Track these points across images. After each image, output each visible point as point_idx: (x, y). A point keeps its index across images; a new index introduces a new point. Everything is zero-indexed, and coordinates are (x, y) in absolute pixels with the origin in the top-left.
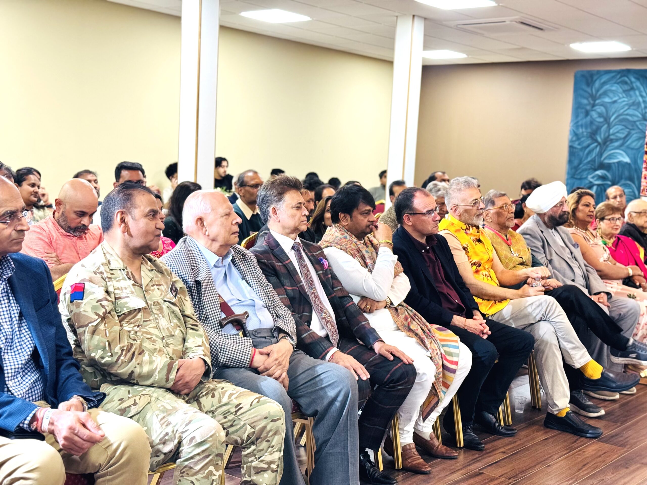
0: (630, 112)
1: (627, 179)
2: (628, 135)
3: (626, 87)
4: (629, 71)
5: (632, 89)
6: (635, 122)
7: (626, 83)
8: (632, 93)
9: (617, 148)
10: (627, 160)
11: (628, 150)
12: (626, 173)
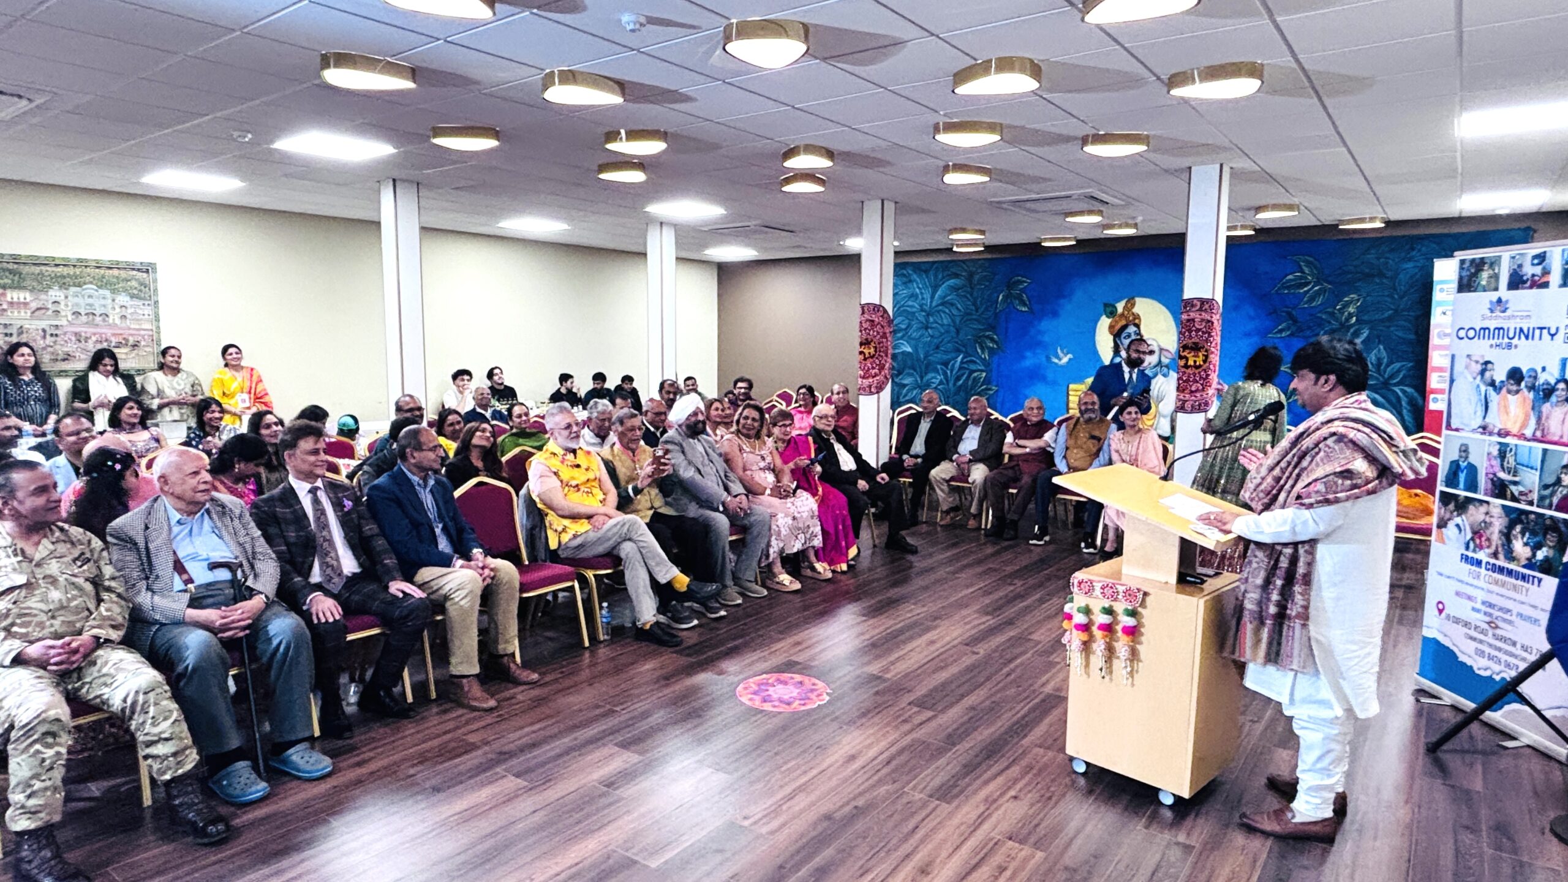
0: (910, 303)
1: (910, 368)
2: (909, 326)
3: (905, 279)
4: (907, 263)
5: (910, 281)
6: (914, 313)
7: (904, 275)
8: (910, 285)
9: (901, 338)
10: (909, 349)
11: (909, 340)
12: (909, 363)
